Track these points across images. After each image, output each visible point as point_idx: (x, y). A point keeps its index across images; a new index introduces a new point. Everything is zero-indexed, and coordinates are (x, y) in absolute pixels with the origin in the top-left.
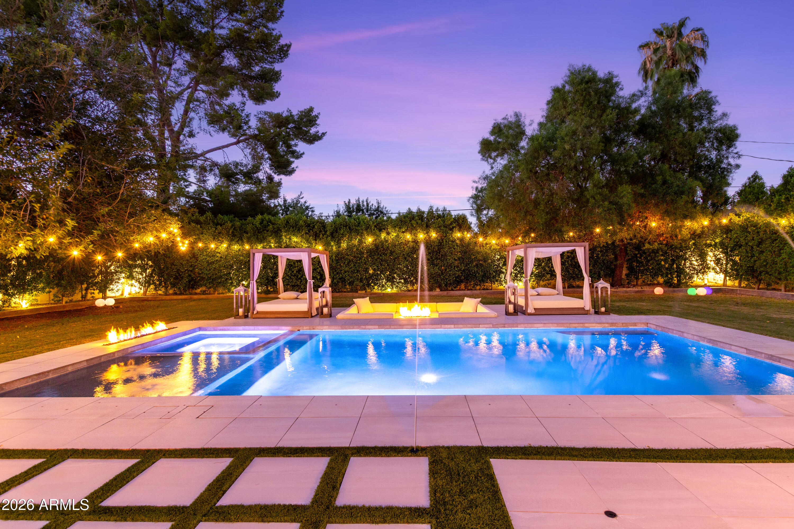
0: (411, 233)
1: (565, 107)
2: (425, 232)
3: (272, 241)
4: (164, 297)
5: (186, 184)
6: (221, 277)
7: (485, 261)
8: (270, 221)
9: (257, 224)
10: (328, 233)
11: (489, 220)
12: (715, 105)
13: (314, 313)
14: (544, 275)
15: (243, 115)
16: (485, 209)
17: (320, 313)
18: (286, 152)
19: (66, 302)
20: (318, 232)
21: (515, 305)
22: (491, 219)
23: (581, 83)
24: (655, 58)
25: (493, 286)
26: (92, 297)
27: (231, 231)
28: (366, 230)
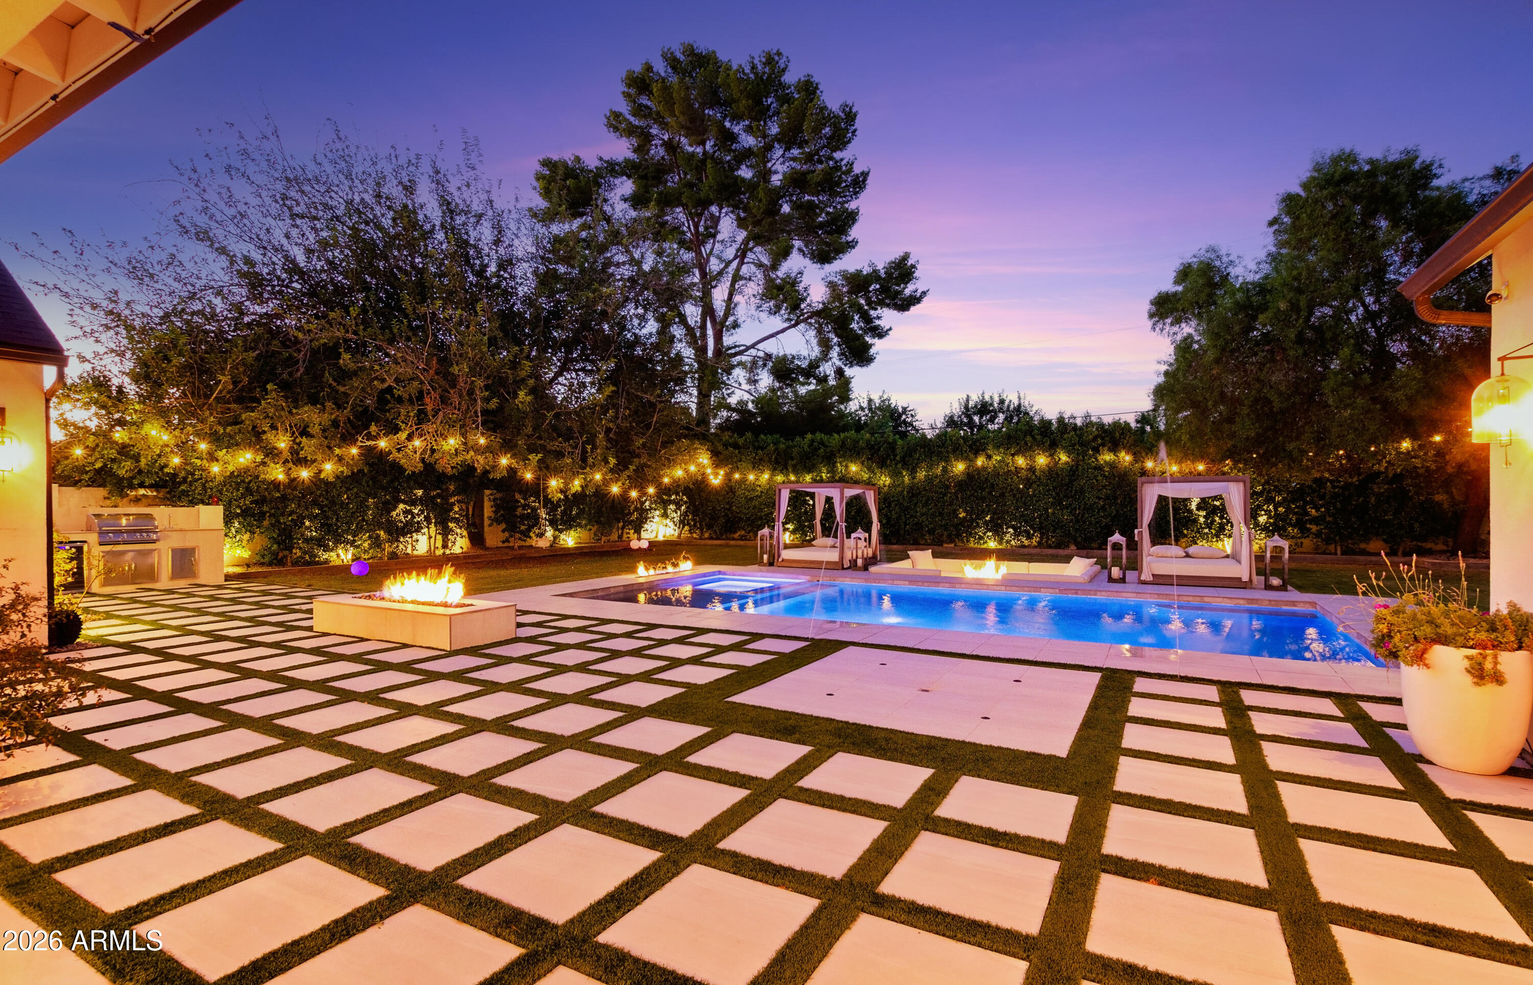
0: (1024, 455)
2: (1047, 454)
3: (824, 470)
4: (699, 542)
8: (822, 443)
9: (806, 447)
13: (847, 564)
17: (853, 565)
18: (863, 331)
19: (605, 542)
26: (628, 537)
27: (774, 457)
28: (954, 451)
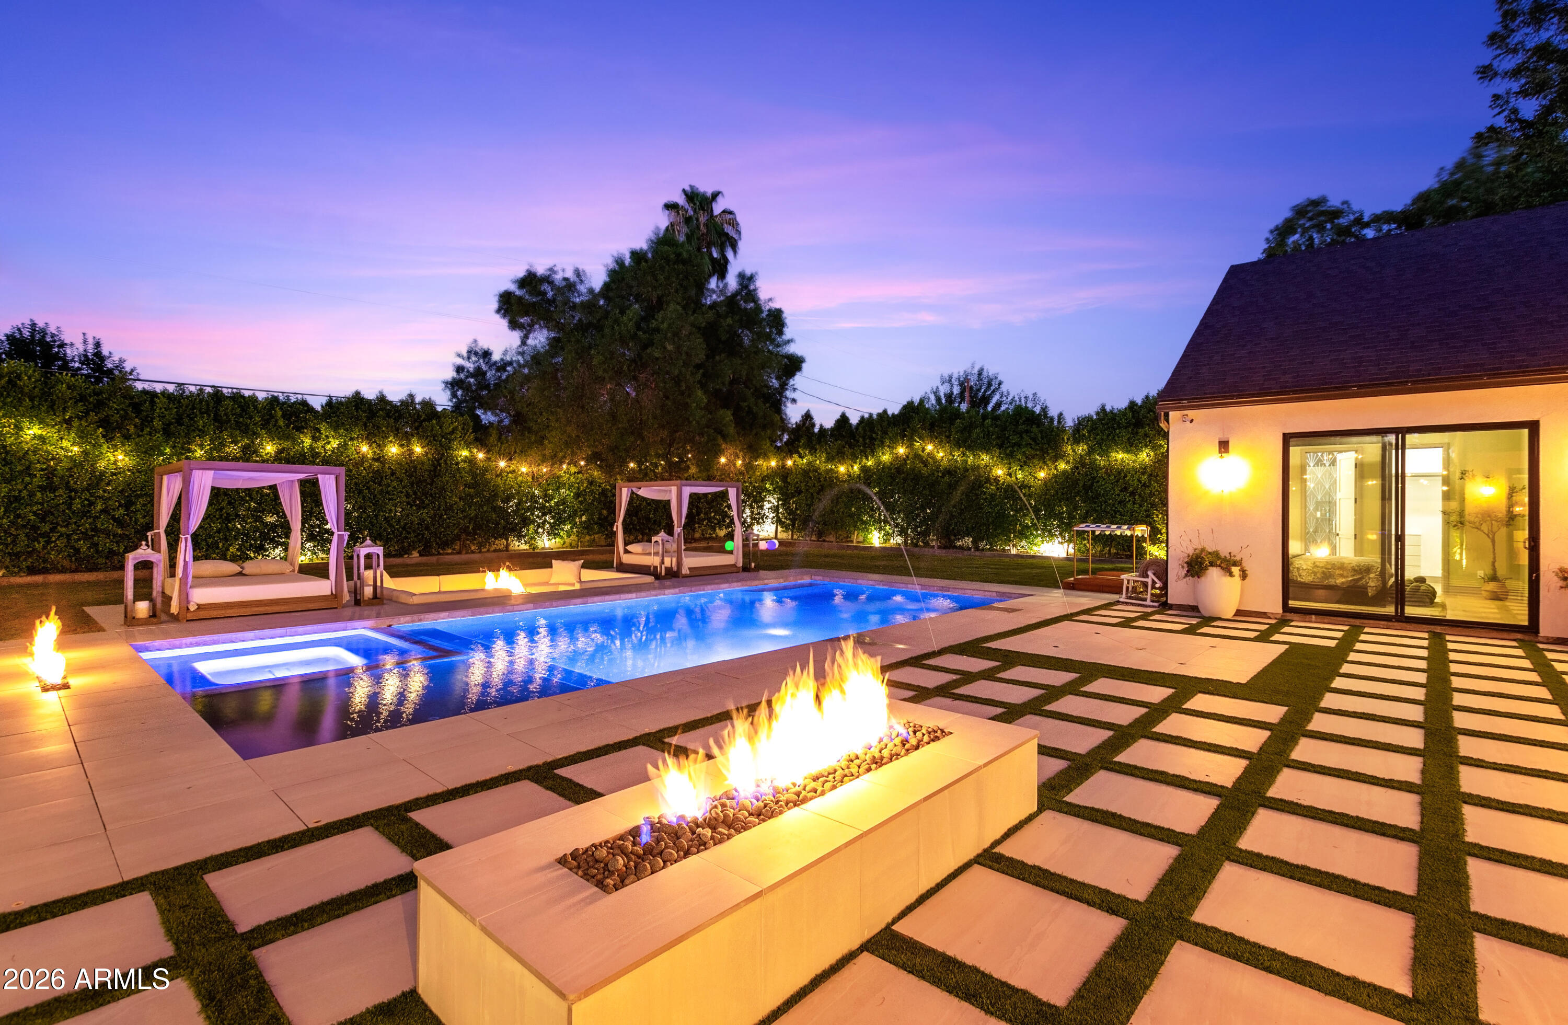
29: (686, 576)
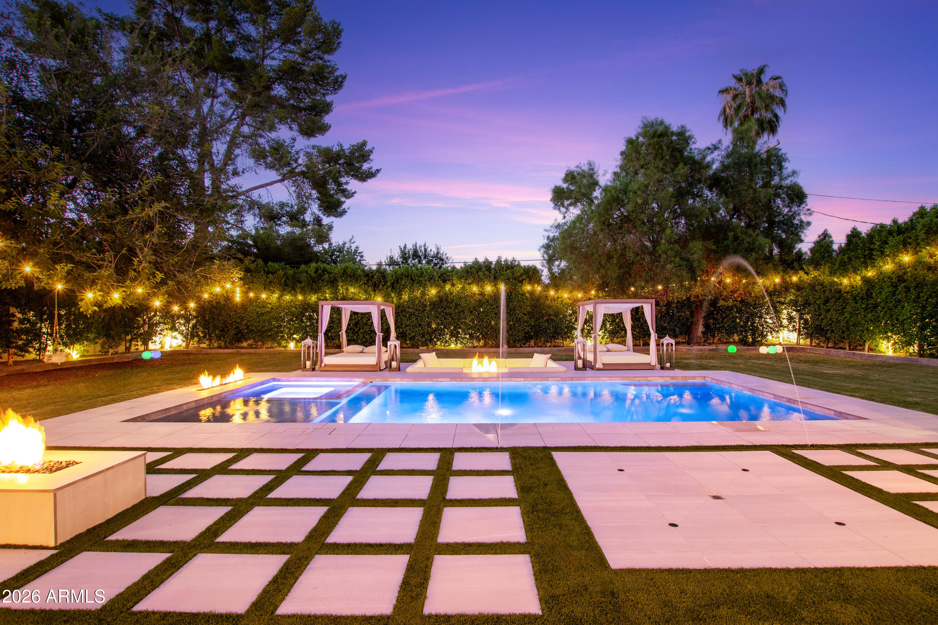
0: (478, 285)
1: (638, 159)
2: (492, 284)
3: (328, 291)
4: (209, 351)
5: (228, 226)
6: (271, 330)
7: (556, 317)
8: (325, 270)
9: (312, 273)
10: (388, 284)
11: (561, 272)
12: (785, 162)
13: (383, 366)
14: (617, 332)
15: (293, 151)
16: (556, 260)
17: (389, 366)
18: (336, 191)
19: (112, 354)
20: (377, 282)
21: (584, 361)
22: (563, 271)
23: (653, 137)
24: (734, 105)
25: (565, 343)
26: (137, 349)
27: (283, 280)
28: (429, 281)
29: (599, 369)
